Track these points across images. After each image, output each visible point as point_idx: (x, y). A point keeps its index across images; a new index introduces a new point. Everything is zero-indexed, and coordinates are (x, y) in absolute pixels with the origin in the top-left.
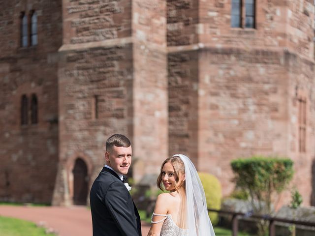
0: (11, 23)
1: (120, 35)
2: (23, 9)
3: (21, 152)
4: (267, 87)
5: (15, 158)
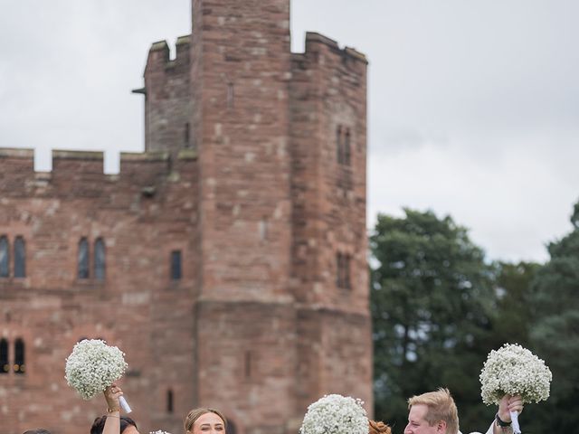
0: (64, 248)
1: (276, 292)
2: (84, 234)
3: (77, 410)
4: (360, 349)
5: (67, 416)
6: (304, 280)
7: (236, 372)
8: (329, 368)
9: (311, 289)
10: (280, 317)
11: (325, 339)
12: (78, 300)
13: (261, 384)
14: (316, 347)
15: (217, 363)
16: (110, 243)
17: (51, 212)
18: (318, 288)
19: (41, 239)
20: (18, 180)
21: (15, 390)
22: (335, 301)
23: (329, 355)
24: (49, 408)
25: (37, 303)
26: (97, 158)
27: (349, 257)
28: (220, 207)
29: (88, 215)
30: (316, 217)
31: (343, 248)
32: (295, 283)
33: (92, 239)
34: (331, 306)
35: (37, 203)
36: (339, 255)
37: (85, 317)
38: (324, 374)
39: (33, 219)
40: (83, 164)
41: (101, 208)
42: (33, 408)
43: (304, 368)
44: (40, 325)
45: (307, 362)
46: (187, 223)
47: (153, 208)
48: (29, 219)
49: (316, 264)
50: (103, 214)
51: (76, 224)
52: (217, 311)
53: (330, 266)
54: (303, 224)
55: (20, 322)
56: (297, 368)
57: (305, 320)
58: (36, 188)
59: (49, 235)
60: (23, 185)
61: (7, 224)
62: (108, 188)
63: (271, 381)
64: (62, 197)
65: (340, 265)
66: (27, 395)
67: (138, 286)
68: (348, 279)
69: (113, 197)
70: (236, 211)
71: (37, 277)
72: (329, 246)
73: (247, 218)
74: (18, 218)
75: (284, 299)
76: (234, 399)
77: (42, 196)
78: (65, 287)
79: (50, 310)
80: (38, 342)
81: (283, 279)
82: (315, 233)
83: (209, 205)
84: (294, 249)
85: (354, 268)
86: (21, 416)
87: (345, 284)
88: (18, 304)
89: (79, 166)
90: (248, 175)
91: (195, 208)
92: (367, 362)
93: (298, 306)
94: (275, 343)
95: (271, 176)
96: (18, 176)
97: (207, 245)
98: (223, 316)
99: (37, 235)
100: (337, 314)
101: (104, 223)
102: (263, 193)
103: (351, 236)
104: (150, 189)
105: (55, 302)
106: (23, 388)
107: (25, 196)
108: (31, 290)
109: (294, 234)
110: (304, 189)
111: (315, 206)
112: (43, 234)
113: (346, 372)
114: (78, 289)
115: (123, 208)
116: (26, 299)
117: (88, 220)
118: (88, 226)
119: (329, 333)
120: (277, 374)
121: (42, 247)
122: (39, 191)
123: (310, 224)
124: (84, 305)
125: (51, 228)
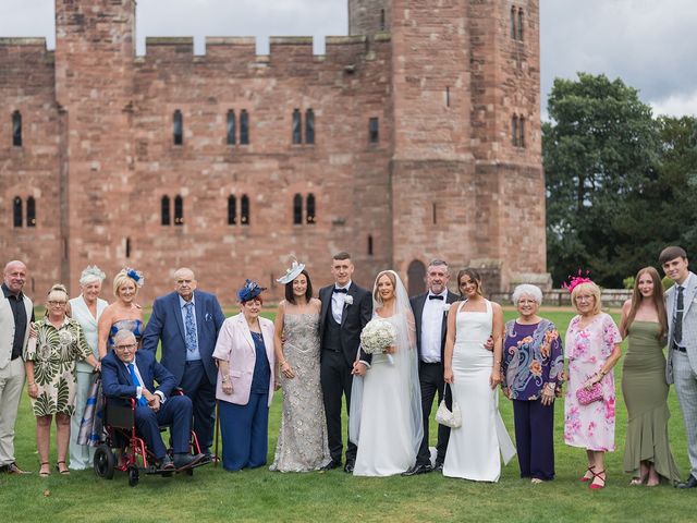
6: (484, 140)
7: (424, 220)
8: (507, 215)
9: (491, 147)
10: (462, 171)
11: (502, 191)
12: (292, 161)
13: (446, 229)
14: (495, 197)
15: (408, 213)
16: (318, 113)
17: (269, 89)
18: (496, 146)
19: (261, 112)
20: (242, 63)
21: (242, 238)
22: (511, 158)
23: (507, 204)
24: (271, 252)
25: (259, 165)
26: (307, 43)
27: (522, 119)
28: (408, 80)
29: (300, 90)
30: (493, 85)
31: (518, 111)
32: (474, 142)
33: (303, 111)
34: (507, 162)
35: (258, 82)
36: (514, 118)
37: (298, 176)
38: (502, 220)
39: (255, 94)
40: (295, 47)
41: (311, 84)
42: (256, 253)
43: (484, 214)
44: (260, 183)
45: (487, 209)
46: (382, 94)
47: (354, 82)
48: (252, 95)
49: (493, 125)
50: (312, 89)
51: (290, 98)
52: (407, 168)
53: (507, 127)
54: (482, 92)
55: (245, 181)
56: (478, 215)
57: (484, 174)
58: (257, 69)
59: (268, 109)
60: (246, 67)
61: (234, 101)
62: (316, 67)
63: (455, 226)
64: (278, 76)
65: (515, 127)
66: (251, 242)
67: (342, 149)
68: (522, 137)
69: (321, 74)
70: (423, 83)
71: (258, 143)
72: (506, 110)
73: (432, 89)
74: (242, 95)
75: (466, 157)
76: (423, 242)
77: (261, 76)
78: (282, 152)
79: (270, 171)
80: (260, 198)
81: (464, 139)
82: (493, 99)
83: (399, 78)
84: (473, 115)
85: (528, 127)
86: (247, 259)
87: (520, 142)
88: (243, 166)
89: (291, 50)
90: (433, 52)
91: (389, 82)
92: (541, 209)
93: (478, 162)
94: (459, 195)
95: (452, 52)
96: (243, 60)
97: (398, 112)
98: (413, 172)
99: (258, 109)
100: (513, 168)
101: (313, 97)
102: (445, 67)
103: (525, 100)
104: (351, 67)
105: (274, 164)
106: (248, 236)
107: (248, 76)
108: (254, 154)
109: (473, 101)
110: (482, 62)
111: (493, 76)
112: (262, 108)
113: (523, 218)
114: (292, 153)
115: (329, 84)
116: (250, 162)
117: (300, 95)
118: (301, 99)
119: (506, 185)
120: (460, 221)
121: (263, 119)
122: (260, 72)
123: (488, 92)
124: (298, 166)
125: (270, 102)
